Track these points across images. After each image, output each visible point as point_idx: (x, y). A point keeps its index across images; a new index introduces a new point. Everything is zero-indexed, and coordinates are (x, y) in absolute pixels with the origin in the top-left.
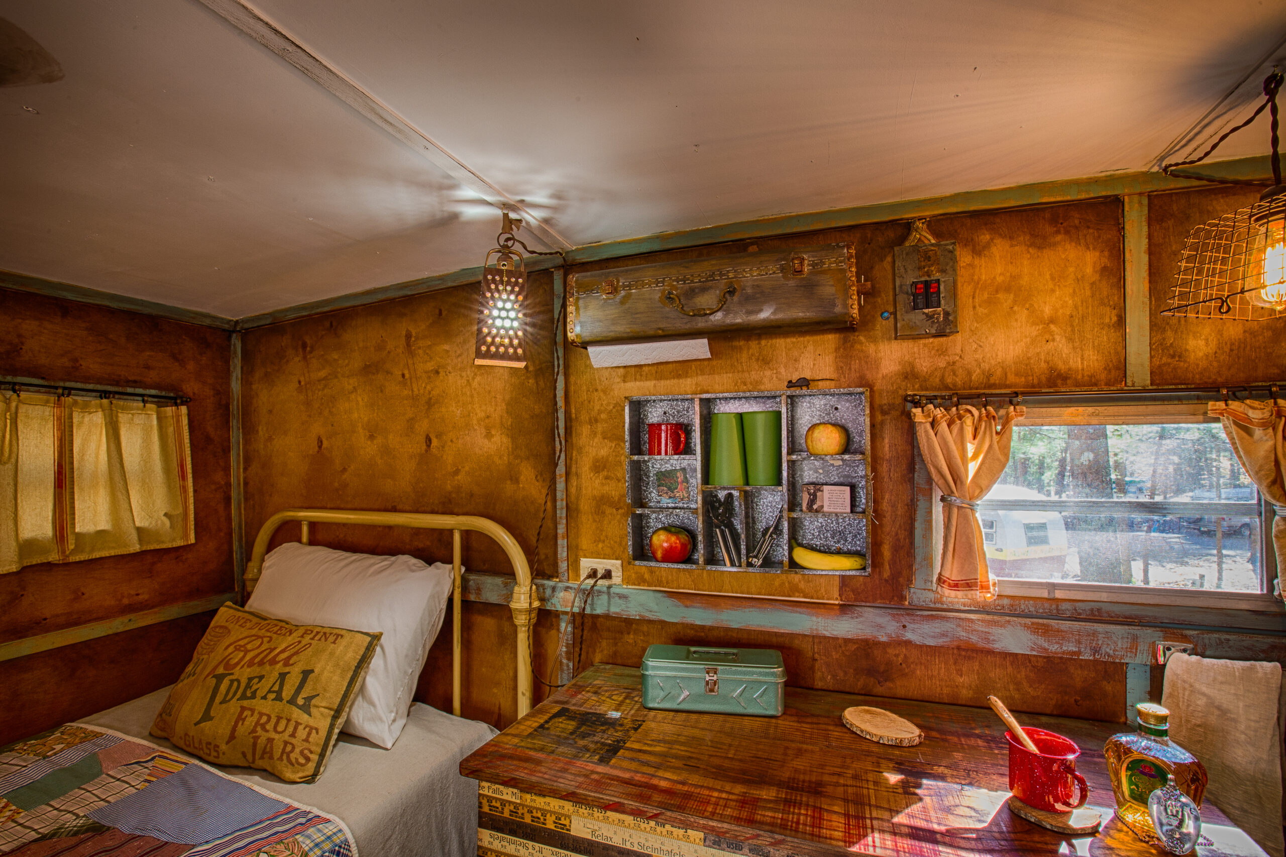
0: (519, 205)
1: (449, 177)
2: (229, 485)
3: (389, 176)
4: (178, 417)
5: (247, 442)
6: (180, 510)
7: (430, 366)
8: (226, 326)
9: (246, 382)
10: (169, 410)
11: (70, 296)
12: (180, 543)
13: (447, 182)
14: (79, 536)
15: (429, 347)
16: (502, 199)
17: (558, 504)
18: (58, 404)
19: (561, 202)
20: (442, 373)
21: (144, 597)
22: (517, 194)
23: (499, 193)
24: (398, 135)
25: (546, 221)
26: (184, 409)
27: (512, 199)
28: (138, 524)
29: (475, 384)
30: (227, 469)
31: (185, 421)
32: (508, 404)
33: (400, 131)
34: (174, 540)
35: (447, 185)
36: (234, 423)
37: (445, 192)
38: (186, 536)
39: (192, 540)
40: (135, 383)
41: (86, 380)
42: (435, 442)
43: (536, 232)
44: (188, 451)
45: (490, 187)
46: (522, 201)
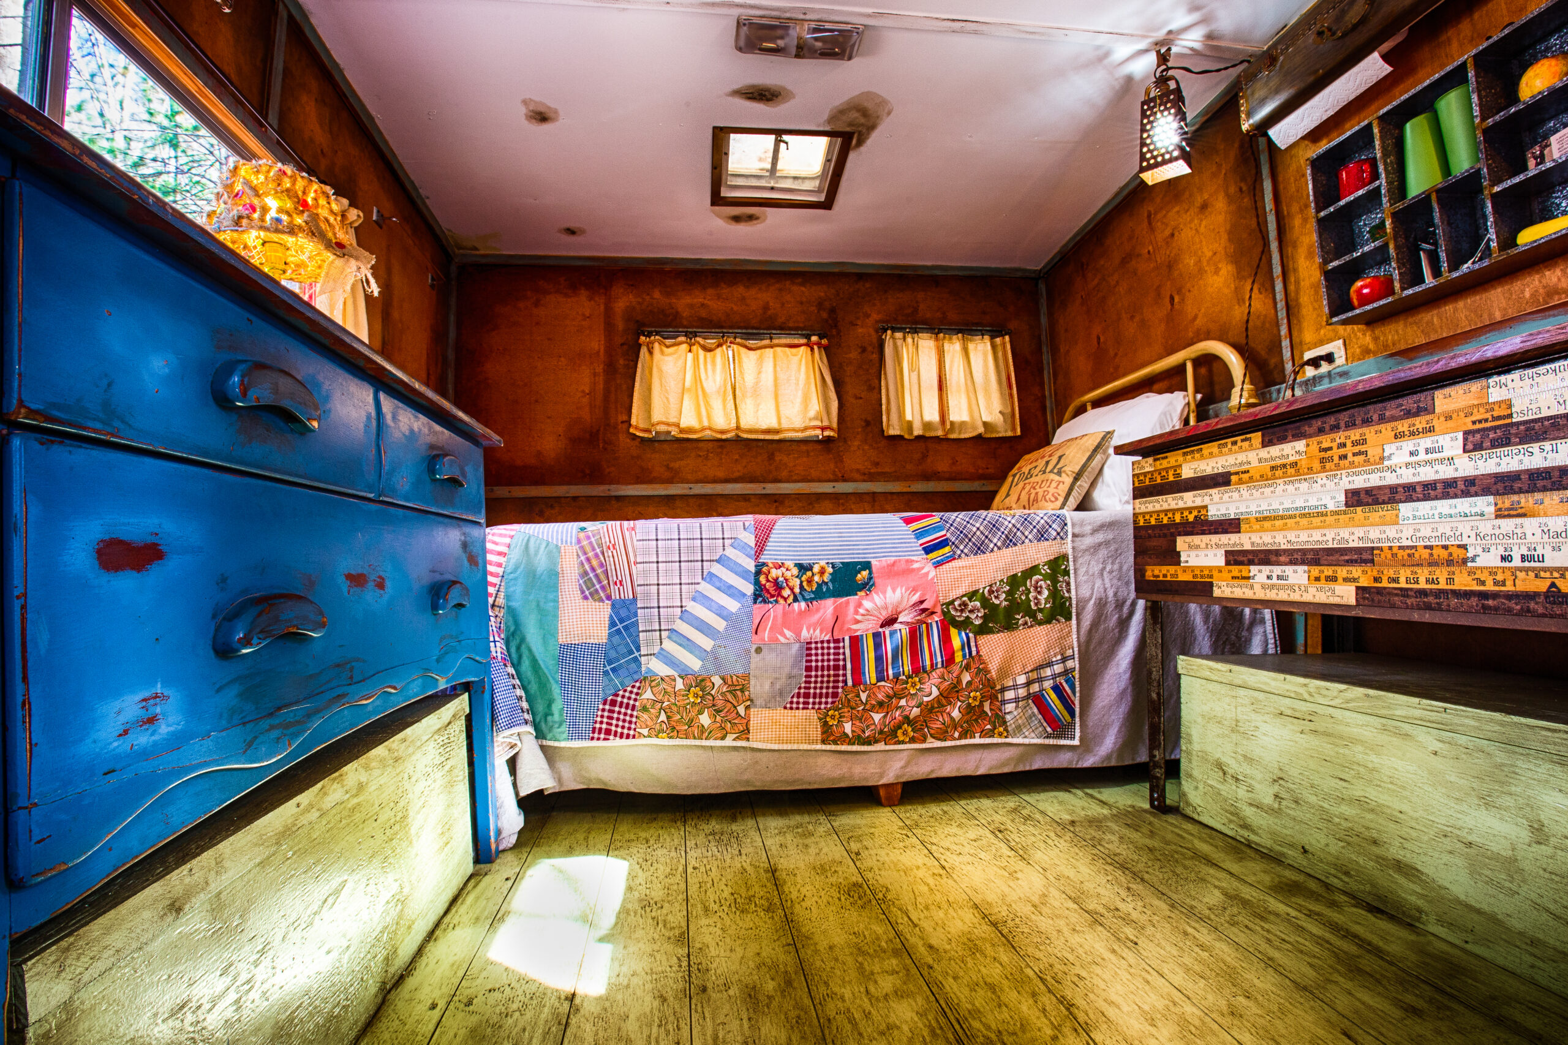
0: (1171, 37)
1: (1098, 48)
2: (1044, 396)
3: (1060, 72)
4: (1004, 344)
5: (1054, 361)
6: (1009, 410)
7: (1167, 232)
8: (1033, 275)
9: (1050, 315)
10: (998, 340)
11: (938, 273)
12: (1010, 434)
13: (1100, 52)
14: (952, 423)
15: (1165, 216)
16: (1150, 40)
17: (1279, 306)
18: (937, 339)
19: (1204, 11)
20: (1176, 234)
21: (991, 471)
22: (1159, 29)
23: (1144, 37)
24: (1043, 38)
25: (1210, 37)
26: (1007, 338)
27: (1161, 34)
28: (984, 419)
29: (1202, 229)
30: (1042, 385)
31: (1008, 346)
32: (1229, 234)
33: (1042, 34)
34: (1006, 431)
35: (1103, 56)
36: (1044, 349)
37: (1106, 62)
38: (1014, 429)
39: (1019, 433)
40: (977, 324)
41: (951, 324)
42: (1177, 299)
43: (1208, 53)
44: (1012, 368)
45: (1132, 36)
46: (1170, 32)
